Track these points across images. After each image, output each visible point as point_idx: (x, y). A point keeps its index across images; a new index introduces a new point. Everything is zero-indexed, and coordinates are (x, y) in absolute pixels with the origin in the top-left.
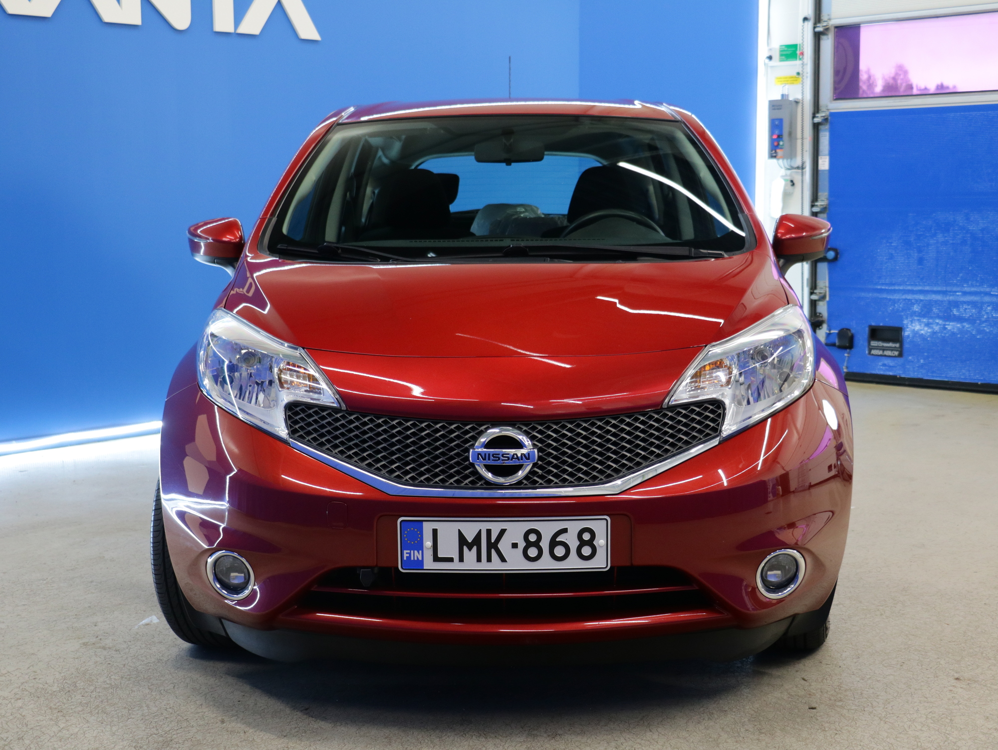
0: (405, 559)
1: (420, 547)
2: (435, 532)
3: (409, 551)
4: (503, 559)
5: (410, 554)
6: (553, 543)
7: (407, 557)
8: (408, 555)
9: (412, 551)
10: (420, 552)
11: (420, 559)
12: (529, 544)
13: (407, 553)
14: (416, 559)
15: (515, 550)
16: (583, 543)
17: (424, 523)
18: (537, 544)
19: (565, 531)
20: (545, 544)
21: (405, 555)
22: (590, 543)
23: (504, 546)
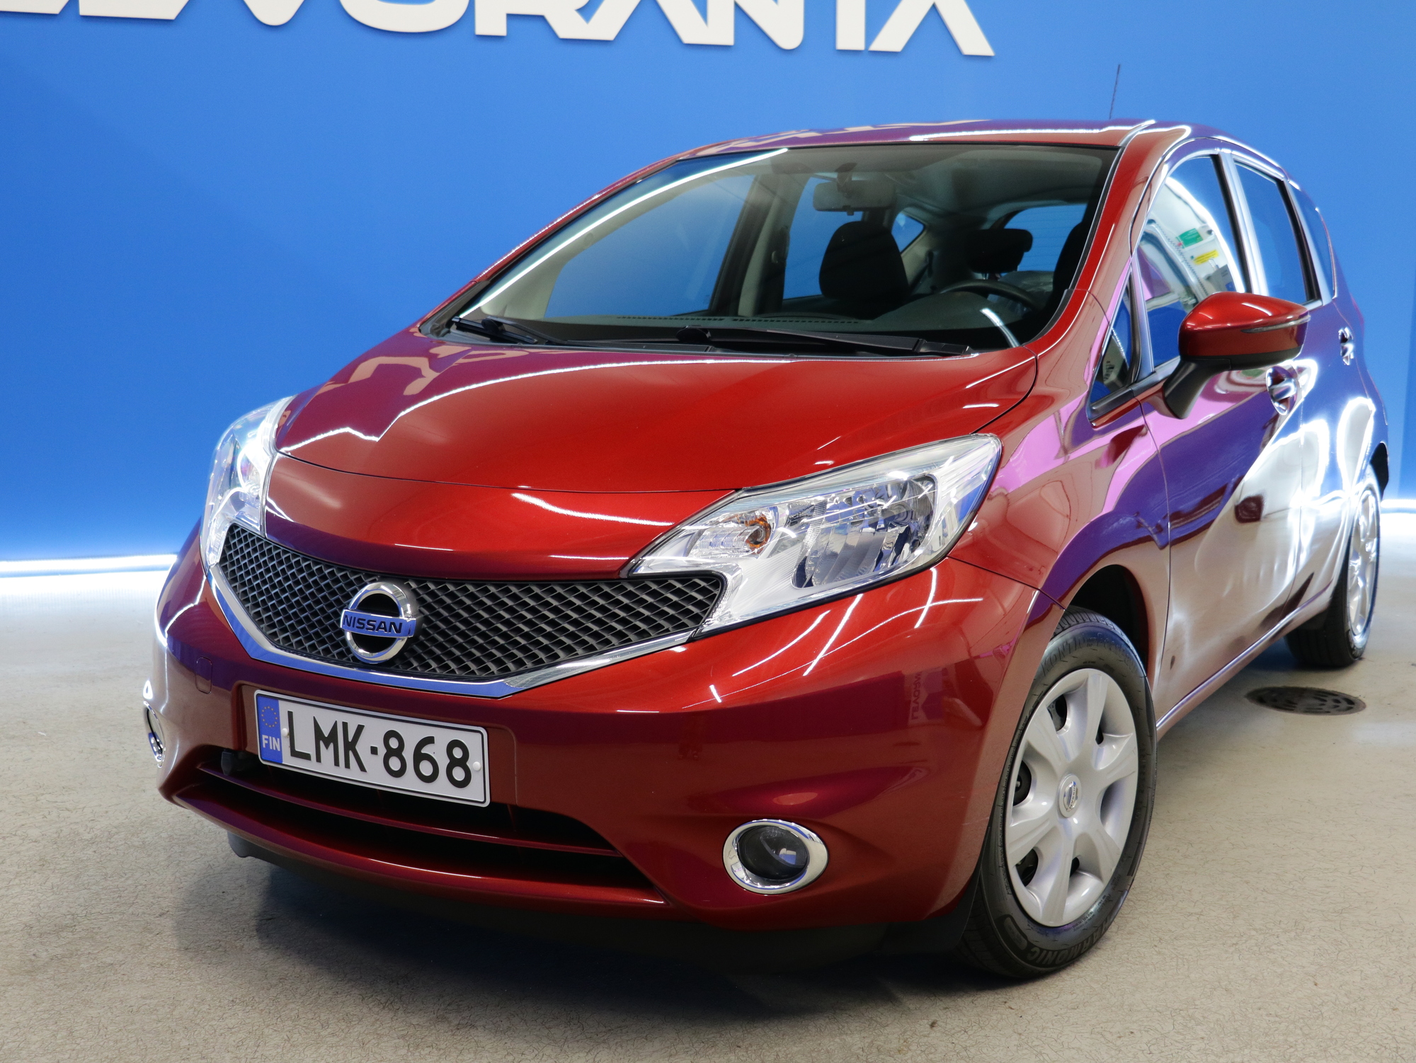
0: (264, 746)
1: (277, 734)
2: (290, 714)
3: (267, 737)
4: (362, 769)
5: (268, 740)
6: (419, 757)
7: (266, 744)
8: (266, 742)
9: (270, 738)
10: (278, 739)
11: (279, 750)
12: (391, 752)
13: (266, 739)
14: (274, 749)
15: (374, 756)
16: (454, 763)
17: (280, 702)
18: (398, 753)
19: (429, 740)
20: (408, 754)
21: (265, 742)
22: (462, 763)
23: (362, 748)
